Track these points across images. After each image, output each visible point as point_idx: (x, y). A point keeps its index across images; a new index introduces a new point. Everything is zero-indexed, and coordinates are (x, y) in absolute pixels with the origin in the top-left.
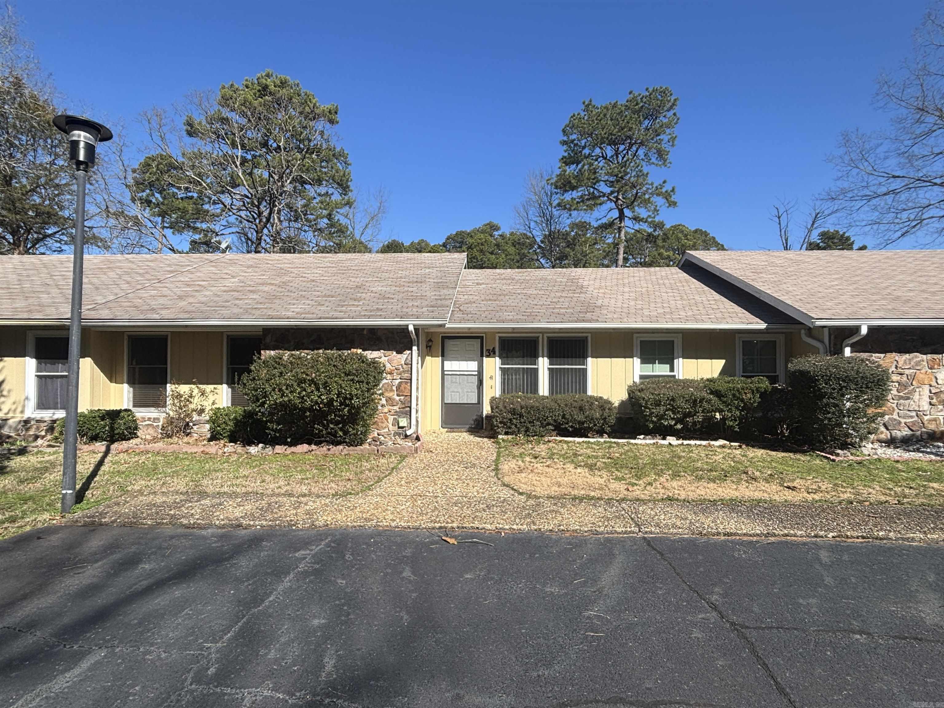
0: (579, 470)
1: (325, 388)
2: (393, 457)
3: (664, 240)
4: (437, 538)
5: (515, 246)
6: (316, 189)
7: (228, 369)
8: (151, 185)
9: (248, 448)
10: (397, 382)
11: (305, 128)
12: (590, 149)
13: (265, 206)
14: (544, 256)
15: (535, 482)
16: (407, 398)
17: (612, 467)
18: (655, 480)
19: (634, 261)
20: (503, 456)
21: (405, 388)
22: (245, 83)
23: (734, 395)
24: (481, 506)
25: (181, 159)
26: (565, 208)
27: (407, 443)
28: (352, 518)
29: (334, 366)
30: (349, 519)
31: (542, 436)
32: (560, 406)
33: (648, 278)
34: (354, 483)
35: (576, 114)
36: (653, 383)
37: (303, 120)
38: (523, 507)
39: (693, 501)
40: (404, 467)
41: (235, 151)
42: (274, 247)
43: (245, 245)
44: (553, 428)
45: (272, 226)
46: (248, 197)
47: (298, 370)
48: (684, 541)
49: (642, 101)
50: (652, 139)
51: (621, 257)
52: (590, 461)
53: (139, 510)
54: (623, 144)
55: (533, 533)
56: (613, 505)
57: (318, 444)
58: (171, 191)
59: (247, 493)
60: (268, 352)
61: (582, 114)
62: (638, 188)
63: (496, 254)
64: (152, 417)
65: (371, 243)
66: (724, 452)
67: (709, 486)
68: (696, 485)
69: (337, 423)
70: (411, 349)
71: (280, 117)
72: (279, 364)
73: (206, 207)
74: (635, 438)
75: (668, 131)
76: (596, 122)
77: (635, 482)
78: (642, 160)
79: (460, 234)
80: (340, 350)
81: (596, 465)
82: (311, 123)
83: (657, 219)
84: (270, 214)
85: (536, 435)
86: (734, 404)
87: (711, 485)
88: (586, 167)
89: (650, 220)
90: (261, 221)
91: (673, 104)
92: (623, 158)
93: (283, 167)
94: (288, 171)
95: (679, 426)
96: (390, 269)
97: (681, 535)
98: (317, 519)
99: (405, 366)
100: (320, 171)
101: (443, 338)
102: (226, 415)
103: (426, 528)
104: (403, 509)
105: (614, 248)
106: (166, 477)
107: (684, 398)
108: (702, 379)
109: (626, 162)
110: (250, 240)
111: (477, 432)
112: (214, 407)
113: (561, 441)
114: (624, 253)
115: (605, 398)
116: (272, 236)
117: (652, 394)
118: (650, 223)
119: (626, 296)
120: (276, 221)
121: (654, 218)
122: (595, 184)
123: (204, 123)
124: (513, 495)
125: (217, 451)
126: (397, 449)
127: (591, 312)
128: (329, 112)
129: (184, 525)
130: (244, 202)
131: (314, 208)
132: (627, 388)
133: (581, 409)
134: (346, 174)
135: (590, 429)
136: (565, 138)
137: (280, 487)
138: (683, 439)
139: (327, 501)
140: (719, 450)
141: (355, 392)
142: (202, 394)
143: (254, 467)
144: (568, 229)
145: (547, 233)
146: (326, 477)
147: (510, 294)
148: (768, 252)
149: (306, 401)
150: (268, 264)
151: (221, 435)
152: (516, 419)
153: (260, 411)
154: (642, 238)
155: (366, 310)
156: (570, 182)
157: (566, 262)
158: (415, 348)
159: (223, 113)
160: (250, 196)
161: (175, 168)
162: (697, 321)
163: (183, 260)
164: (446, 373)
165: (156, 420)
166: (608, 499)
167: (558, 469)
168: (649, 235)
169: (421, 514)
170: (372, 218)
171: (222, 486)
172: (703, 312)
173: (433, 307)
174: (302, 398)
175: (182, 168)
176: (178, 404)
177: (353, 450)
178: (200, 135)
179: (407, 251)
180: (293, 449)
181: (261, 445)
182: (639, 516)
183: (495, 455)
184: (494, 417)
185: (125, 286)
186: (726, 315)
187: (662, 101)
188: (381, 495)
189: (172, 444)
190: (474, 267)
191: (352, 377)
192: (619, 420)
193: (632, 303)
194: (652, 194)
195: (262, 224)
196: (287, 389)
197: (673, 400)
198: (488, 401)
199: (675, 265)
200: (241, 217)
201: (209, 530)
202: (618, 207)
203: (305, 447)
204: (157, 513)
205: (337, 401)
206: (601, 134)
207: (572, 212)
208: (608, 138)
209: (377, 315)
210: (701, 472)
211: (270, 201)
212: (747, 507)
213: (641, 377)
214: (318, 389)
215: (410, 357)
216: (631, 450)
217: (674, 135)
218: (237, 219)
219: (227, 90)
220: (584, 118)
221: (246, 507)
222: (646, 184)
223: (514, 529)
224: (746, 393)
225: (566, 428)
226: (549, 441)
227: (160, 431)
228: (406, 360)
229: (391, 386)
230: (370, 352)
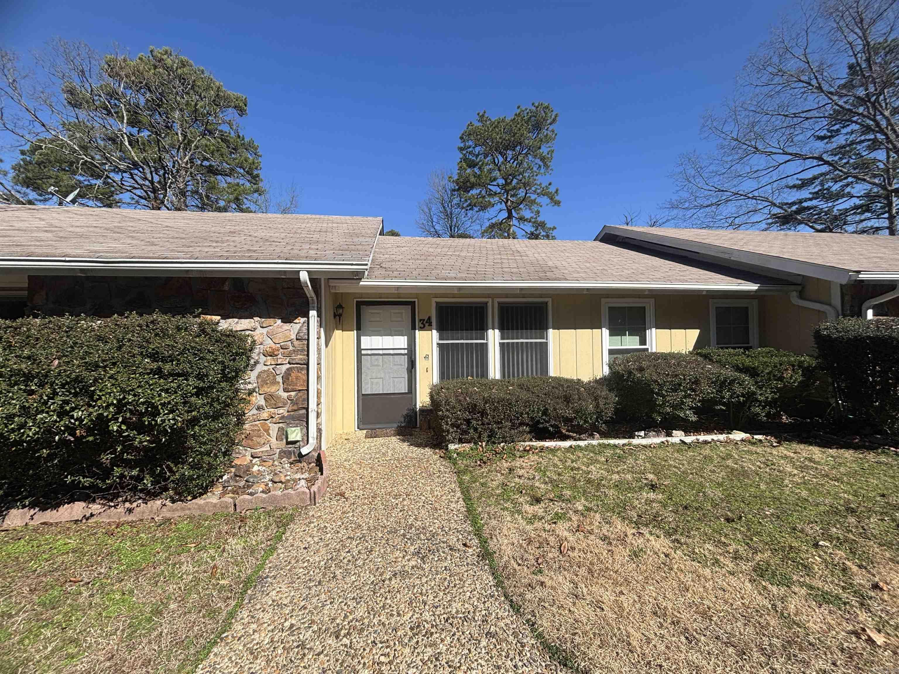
10: (284, 368)
16: (300, 394)
21: (297, 378)
31: (515, 442)
35: (472, 124)
44: (528, 429)
49: (528, 115)
61: (477, 124)
70: (307, 315)
74: (634, 437)
85: (505, 441)
91: (554, 119)
99: (296, 343)
101: (359, 304)
111: (411, 435)
118: (533, 223)
121: (537, 218)
128: (237, 100)
134: (256, 164)
136: (462, 145)
152: (477, 419)
156: (469, 181)
158: (313, 313)
164: (363, 352)
172: (674, 273)
186: (702, 276)
194: (539, 194)
195: (158, 202)
202: (507, 208)
206: (496, 139)
208: (501, 143)
213: (611, 352)
215: (305, 328)
217: (553, 149)
222: (535, 184)
224: (786, 370)
225: (546, 428)
228: (298, 333)
229: (274, 376)
230: (236, 320)
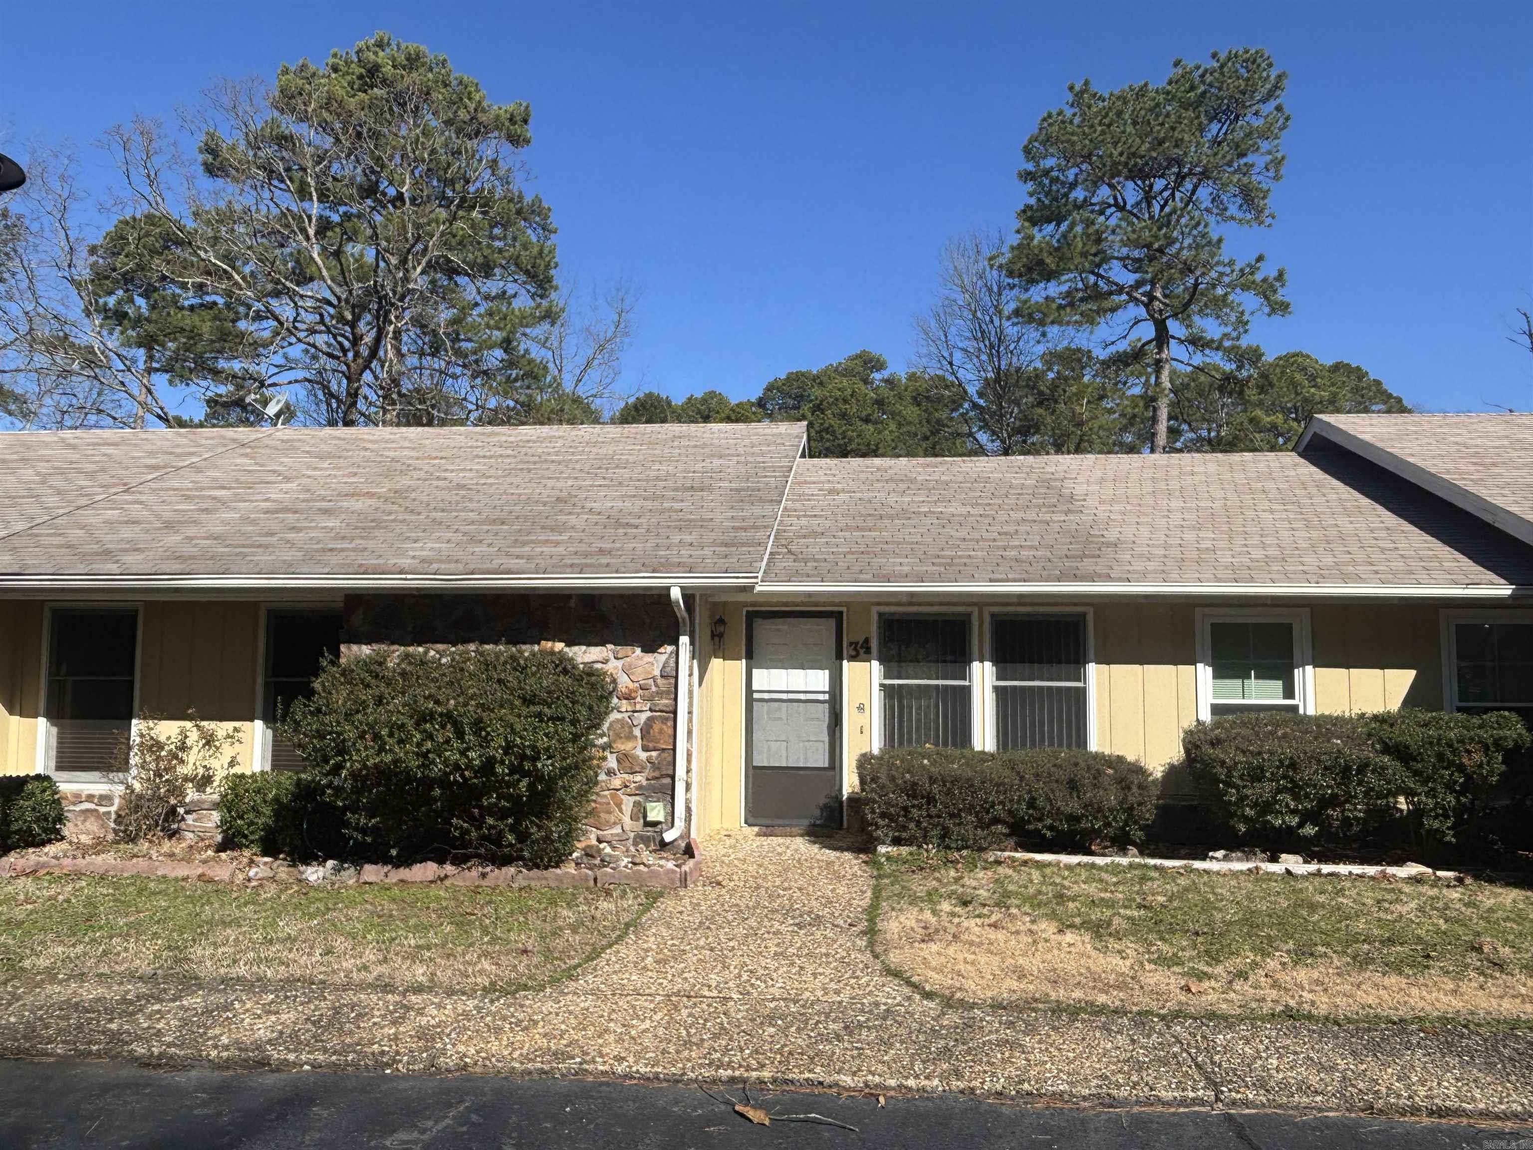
0: (1069, 937)
1: (477, 734)
2: (630, 895)
3: (1262, 389)
4: (723, 1107)
5: (918, 405)
6: (479, 284)
7: (267, 684)
8: (127, 279)
9: (302, 868)
10: (643, 717)
11: (457, 153)
12: (1087, 190)
13: (369, 323)
14: (985, 427)
15: (961, 967)
16: (665, 755)
17: (1150, 931)
18: (1255, 965)
19: (1191, 435)
20: (889, 898)
21: (661, 731)
22: (331, 61)
23: (1440, 756)
24: (832, 1026)
25: (190, 224)
26: (1030, 319)
27: (662, 862)
28: (525, 1052)
29: (500, 681)
30: (516, 1054)
31: (981, 849)
32: (1022, 778)
33: (1227, 476)
34: (535, 960)
35: (1054, 113)
36: (1244, 724)
37: (454, 136)
38: (932, 1029)
39: (1349, 1020)
40: (654, 921)
41: (306, 205)
42: (385, 411)
43: (324, 407)
44: (1005, 830)
45: (382, 367)
46: (329, 303)
47: (418, 691)
48: (1327, 1128)
49: (1203, 82)
50: (1229, 164)
51: (1162, 427)
52: (1096, 915)
53: (41, 1019)
54: (1162, 176)
55: (956, 1100)
56: (1152, 1029)
57: (459, 861)
58: (169, 292)
59: (290, 982)
60: (355, 648)
61: (1069, 112)
62: (1198, 273)
63: (876, 423)
64: (97, 793)
65: (598, 401)
66: (1420, 894)
67: (1387, 981)
68: (1356, 978)
69: (502, 815)
70: (676, 642)
71: (404, 132)
72: (377, 676)
73: (242, 325)
74: (1204, 857)
75: (1265, 146)
76: (1099, 129)
77: (1206, 969)
78: (1207, 210)
79: (795, 378)
80: (515, 643)
81: (1109, 924)
82: (469, 144)
83: (1244, 342)
84: (378, 340)
85: (967, 847)
86: (1442, 777)
87: (1392, 980)
88: (1079, 229)
89: (1227, 344)
90: (357, 355)
91: (1276, 87)
92: (1162, 207)
93: (407, 240)
94: (419, 247)
95: (1310, 830)
96: (631, 459)
97: (1320, 1110)
98: (443, 1052)
99: (660, 681)
100: (489, 246)
101: (751, 616)
102: (258, 791)
103: (696, 1080)
104: (646, 1031)
105: (1146, 407)
106: (111, 938)
107: (1319, 761)
108: (1362, 716)
109: (1170, 214)
110: (337, 398)
111: (830, 837)
112: (233, 771)
113: (1025, 863)
114: (1170, 419)
115: (1131, 758)
116: (382, 388)
117: (1244, 752)
118: (1228, 351)
119: (1176, 518)
120: (391, 354)
121: (1238, 338)
122: (1099, 266)
123: (242, 146)
124: (909, 998)
125: (233, 875)
126: (638, 876)
127: (1093, 557)
128: (511, 120)
129: (137, 1059)
130: (321, 315)
131: (475, 327)
132: (1182, 736)
133: (1073, 785)
134: (546, 251)
135: (1095, 834)
136: (1030, 167)
137: (365, 968)
138: (1320, 862)
139: (471, 1004)
140: (1407, 889)
141: (543, 742)
142: (208, 743)
143: (312, 917)
144: (1039, 365)
145: (991, 375)
146: (472, 945)
147: (904, 514)
148: (1508, 417)
149: (433, 762)
150: (366, 449)
151: (246, 837)
152: (920, 808)
153: (330, 785)
154: (1211, 386)
155: (576, 553)
156: (1041, 262)
157: (1036, 438)
158: (684, 640)
159: (284, 126)
160: (335, 302)
161: (179, 243)
162: (1345, 578)
163: (184, 441)
164: (756, 696)
165: (105, 799)
166: (1139, 1013)
167: (1017, 932)
168: (1228, 378)
169: (687, 1044)
170: (601, 348)
171: (235, 961)
172: (1360, 556)
173: (726, 545)
174: (425, 755)
175: (190, 243)
176: (153, 766)
177: (539, 879)
178: (234, 172)
179: (679, 420)
180: (404, 873)
181: (330, 863)
182: (1217, 1058)
183: (869, 894)
184: (868, 801)
185: (52, 500)
186: (1415, 564)
187: (1248, 80)
188: (595, 993)
189: (135, 856)
190: (827, 453)
191: (538, 708)
192: (1163, 811)
193: (1190, 536)
194: (1232, 286)
195: (360, 361)
196: (391, 735)
197: (1293, 766)
198: (854, 764)
199: (1290, 445)
200: (314, 346)
201: (194, 1073)
202: (1152, 316)
203: (426, 870)
204: (80, 1027)
205: (502, 762)
206: (1111, 155)
207: (1048, 329)
208: (1126, 164)
209: (600, 565)
210: (1366, 946)
211: (378, 311)
212: (1486, 1040)
213: (1216, 710)
214: (460, 735)
215: (673, 660)
216: (1194, 886)
217: (1279, 155)
218: (307, 351)
219: (291, 76)
220: (1071, 122)
221: (284, 1017)
222: (1218, 263)
223: (910, 1089)
224: (1469, 752)
225: (1038, 831)
226: (998, 862)
227: (112, 825)
228: (664, 667)
229: (630, 727)
230: (584, 648)
